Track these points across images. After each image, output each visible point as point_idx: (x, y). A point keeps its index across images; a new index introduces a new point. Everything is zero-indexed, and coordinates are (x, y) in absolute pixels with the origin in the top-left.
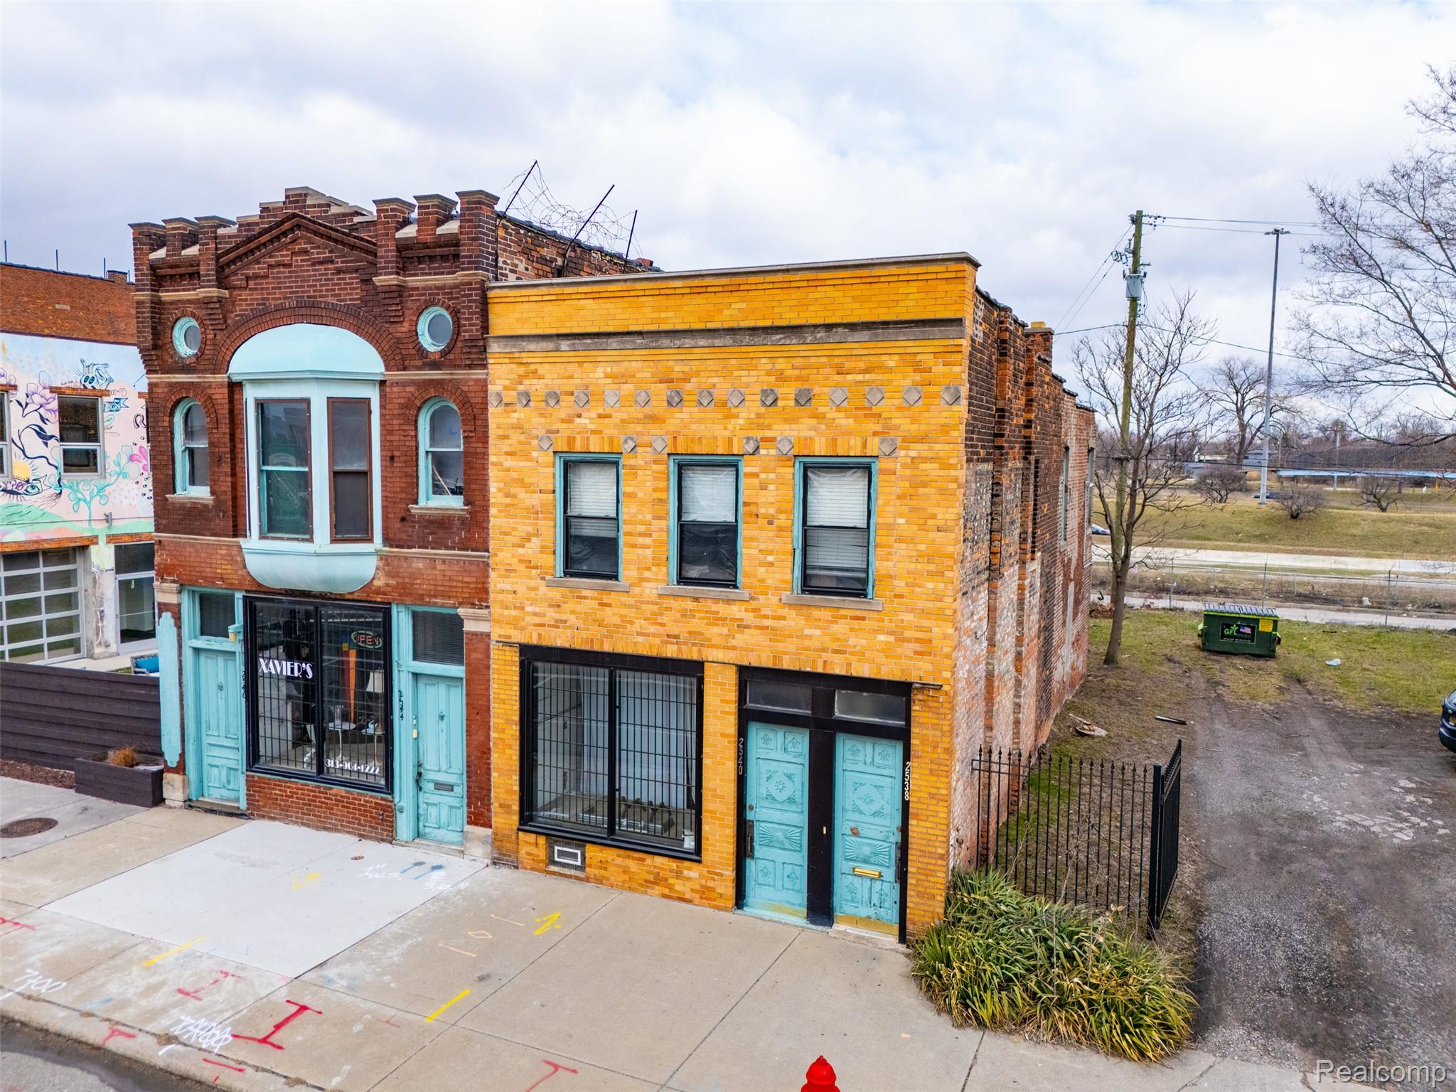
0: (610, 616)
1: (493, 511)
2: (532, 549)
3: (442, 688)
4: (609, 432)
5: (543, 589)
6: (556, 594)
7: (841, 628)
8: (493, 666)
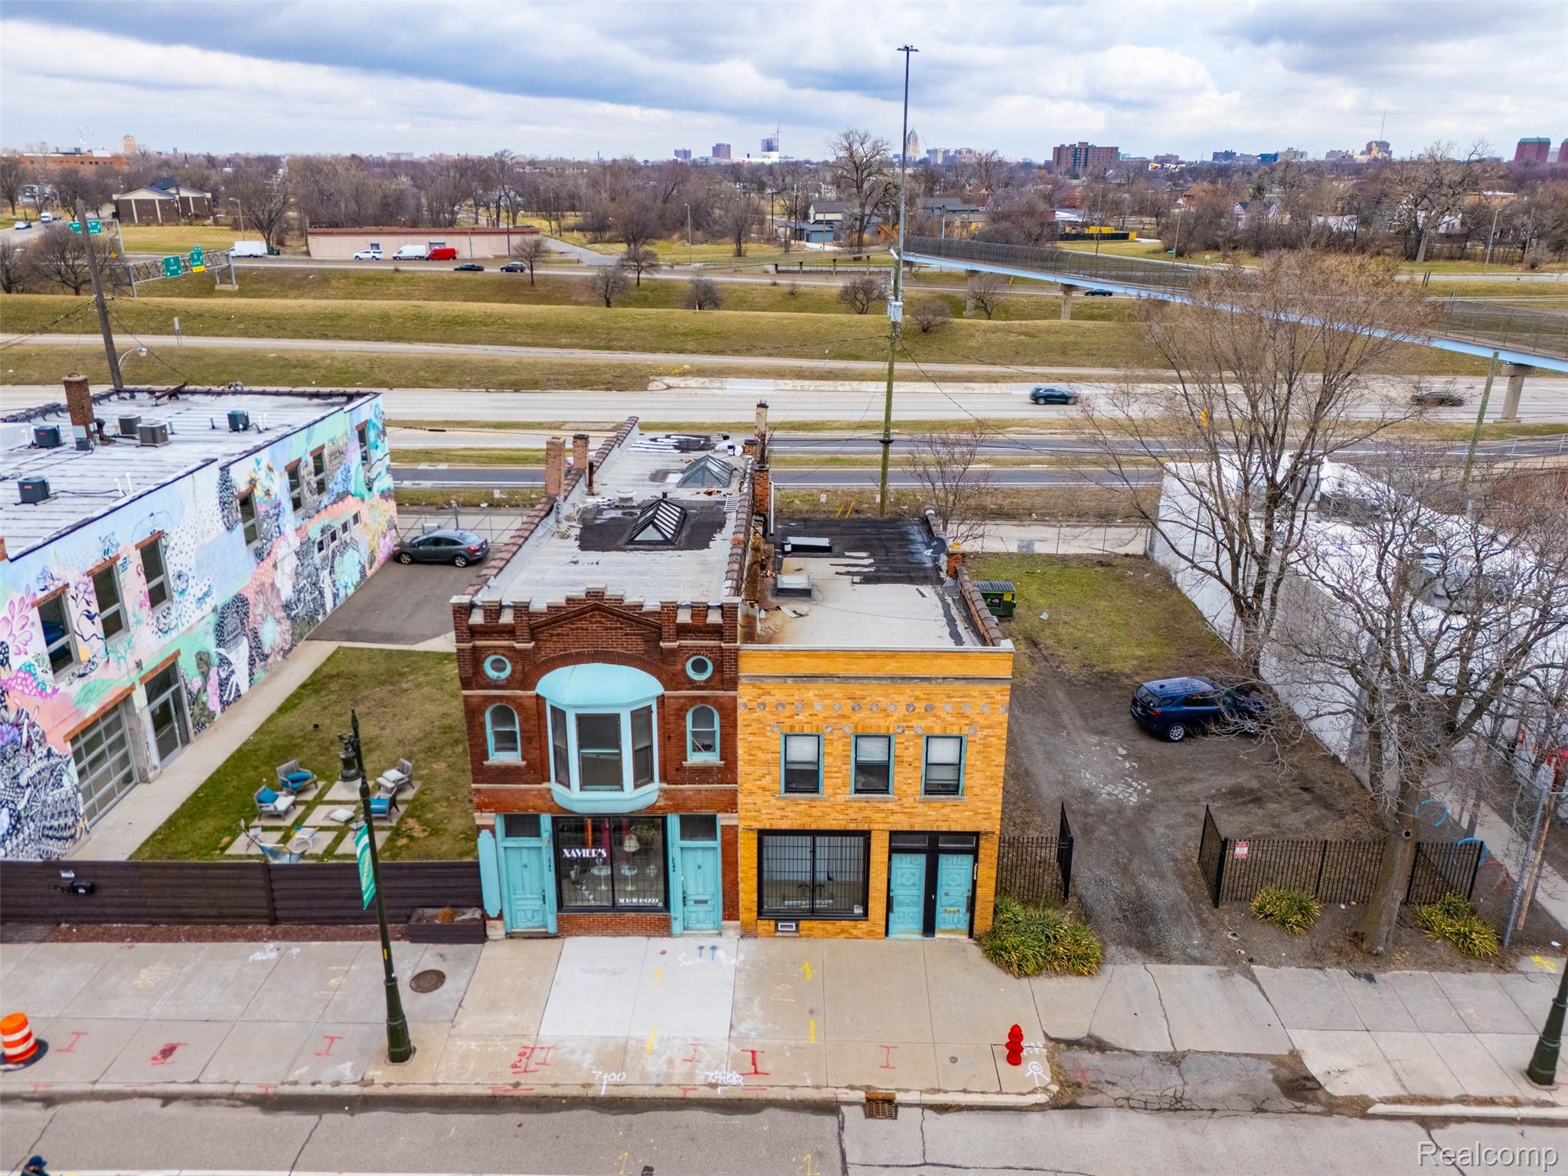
0: (815, 812)
1: (740, 763)
2: (765, 782)
3: (699, 853)
4: (815, 723)
5: (773, 801)
6: (782, 804)
7: (946, 810)
8: (740, 841)
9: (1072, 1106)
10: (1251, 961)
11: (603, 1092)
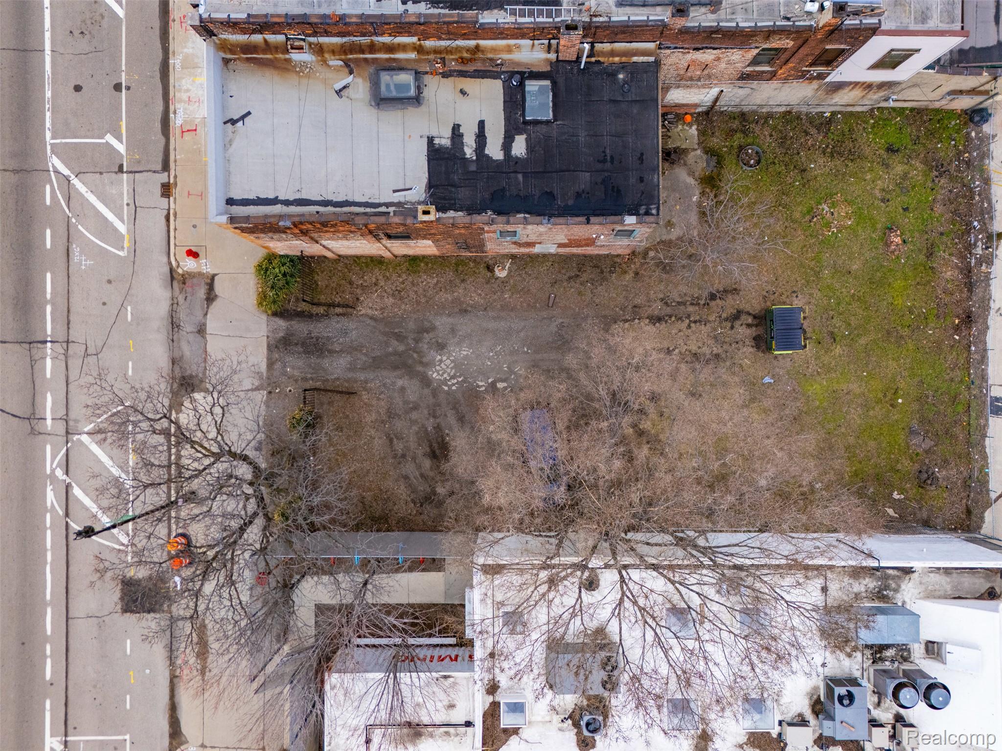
9: (172, 278)
10: (270, 392)
11: (171, 61)
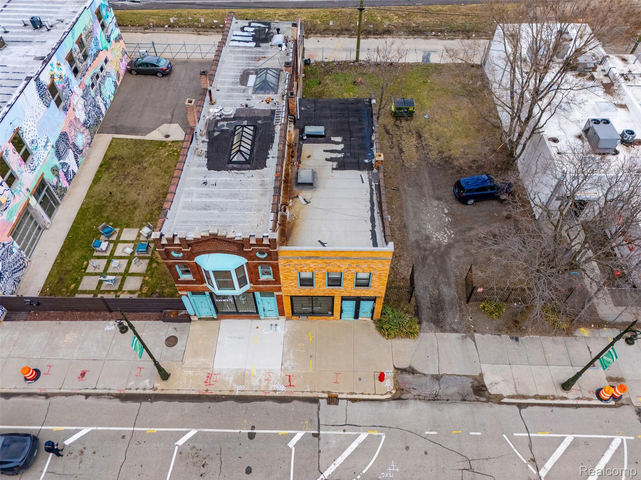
0: (312, 292)
1: (281, 280)
2: (292, 284)
3: (268, 300)
4: (311, 269)
5: (296, 289)
6: (299, 289)
7: (364, 291)
8: (284, 298)
9: (399, 399)
10: (475, 331)
11: (237, 393)
